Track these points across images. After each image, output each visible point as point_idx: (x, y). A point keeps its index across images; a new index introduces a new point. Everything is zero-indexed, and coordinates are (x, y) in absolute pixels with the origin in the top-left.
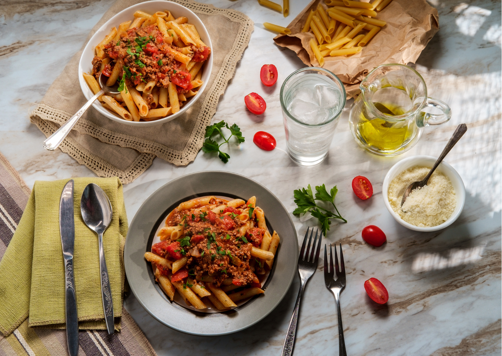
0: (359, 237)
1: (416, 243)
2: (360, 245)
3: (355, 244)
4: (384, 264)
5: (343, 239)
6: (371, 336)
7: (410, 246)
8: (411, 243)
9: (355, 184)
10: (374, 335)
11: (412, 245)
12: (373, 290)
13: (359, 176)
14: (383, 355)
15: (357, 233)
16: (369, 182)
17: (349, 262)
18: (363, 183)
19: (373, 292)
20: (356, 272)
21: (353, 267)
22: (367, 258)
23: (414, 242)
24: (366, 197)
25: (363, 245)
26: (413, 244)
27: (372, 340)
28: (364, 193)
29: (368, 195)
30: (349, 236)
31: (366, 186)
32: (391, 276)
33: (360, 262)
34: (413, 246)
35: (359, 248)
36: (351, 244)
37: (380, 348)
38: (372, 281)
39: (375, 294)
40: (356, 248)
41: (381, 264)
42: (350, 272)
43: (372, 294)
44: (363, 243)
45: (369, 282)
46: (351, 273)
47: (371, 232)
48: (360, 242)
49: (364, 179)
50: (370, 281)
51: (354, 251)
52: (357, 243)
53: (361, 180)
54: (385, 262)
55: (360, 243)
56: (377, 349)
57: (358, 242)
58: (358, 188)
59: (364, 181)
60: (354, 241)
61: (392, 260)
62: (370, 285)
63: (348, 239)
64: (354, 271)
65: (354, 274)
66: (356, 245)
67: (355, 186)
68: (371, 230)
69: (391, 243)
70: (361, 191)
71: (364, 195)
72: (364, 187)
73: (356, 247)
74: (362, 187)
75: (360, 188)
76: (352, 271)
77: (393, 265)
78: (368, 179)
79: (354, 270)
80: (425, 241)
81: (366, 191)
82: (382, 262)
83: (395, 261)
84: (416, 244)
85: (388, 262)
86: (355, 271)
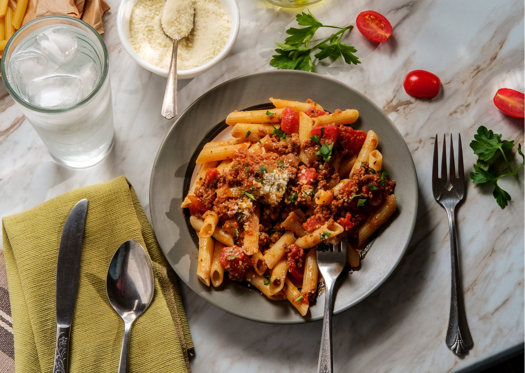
0: (405, 96)
1: (480, 68)
2: (411, 105)
3: (403, 107)
4: (455, 115)
5: (384, 108)
6: (489, 218)
7: (475, 75)
8: (475, 70)
9: (362, 26)
10: (491, 215)
11: (477, 73)
12: (510, 105)
13: (362, 12)
14: (517, 234)
15: (397, 91)
16: (379, 14)
17: (407, 134)
18: (372, 19)
19: (512, 106)
20: (424, 144)
21: (417, 139)
22: (429, 119)
23: (478, 68)
24: (385, 37)
25: (414, 104)
26: (477, 71)
27: (492, 223)
28: (382, 33)
29: (387, 32)
30: (389, 101)
31: (377, 21)
32: (472, 127)
33: (422, 127)
34: (480, 73)
35: (411, 110)
36: (397, 109)
37: (508, 228)
38: (501, 94)
39: (515, 107)
40: (407, 113)
41: (450, 117)
42: (416, 147)
43: (512, 109)
44: (413, 100)
45: (498, 97)
46: (418, 147)
47: (416, 82)
48: (407, 101)
49: (370, 13)
50: (499, 95)
51: (407, 117)
52: (406, 105)
53: (367, 17)
54: (455, 112)
55: (408, 103)
56: (504, 231)
57: (405, 102)
58: (368, 30)
59: (372, 17)
60: (400, 104)
61: (462, 105)
62: (501, 100)
63: (391, 104)
64: (420, 143)
65: (423, 148)
66: (405, 108)
67: (364, 28)
68: (414, 78)
69: (449, 83)
70: (376, 32)
71: (382, 35)
72: (377, 24)
73: (407, 111)
74: (373, 25)
75: (372, 28)
76: (418, 145)
77: (467, 111)
78: (375, 12)
79: (420, 141)
80: (491, 60)
81: (382, 28)
82: (451, 114)
83: (467, 104)
84: (482, 69)
85: (458, 110)
86: (422, 143)
